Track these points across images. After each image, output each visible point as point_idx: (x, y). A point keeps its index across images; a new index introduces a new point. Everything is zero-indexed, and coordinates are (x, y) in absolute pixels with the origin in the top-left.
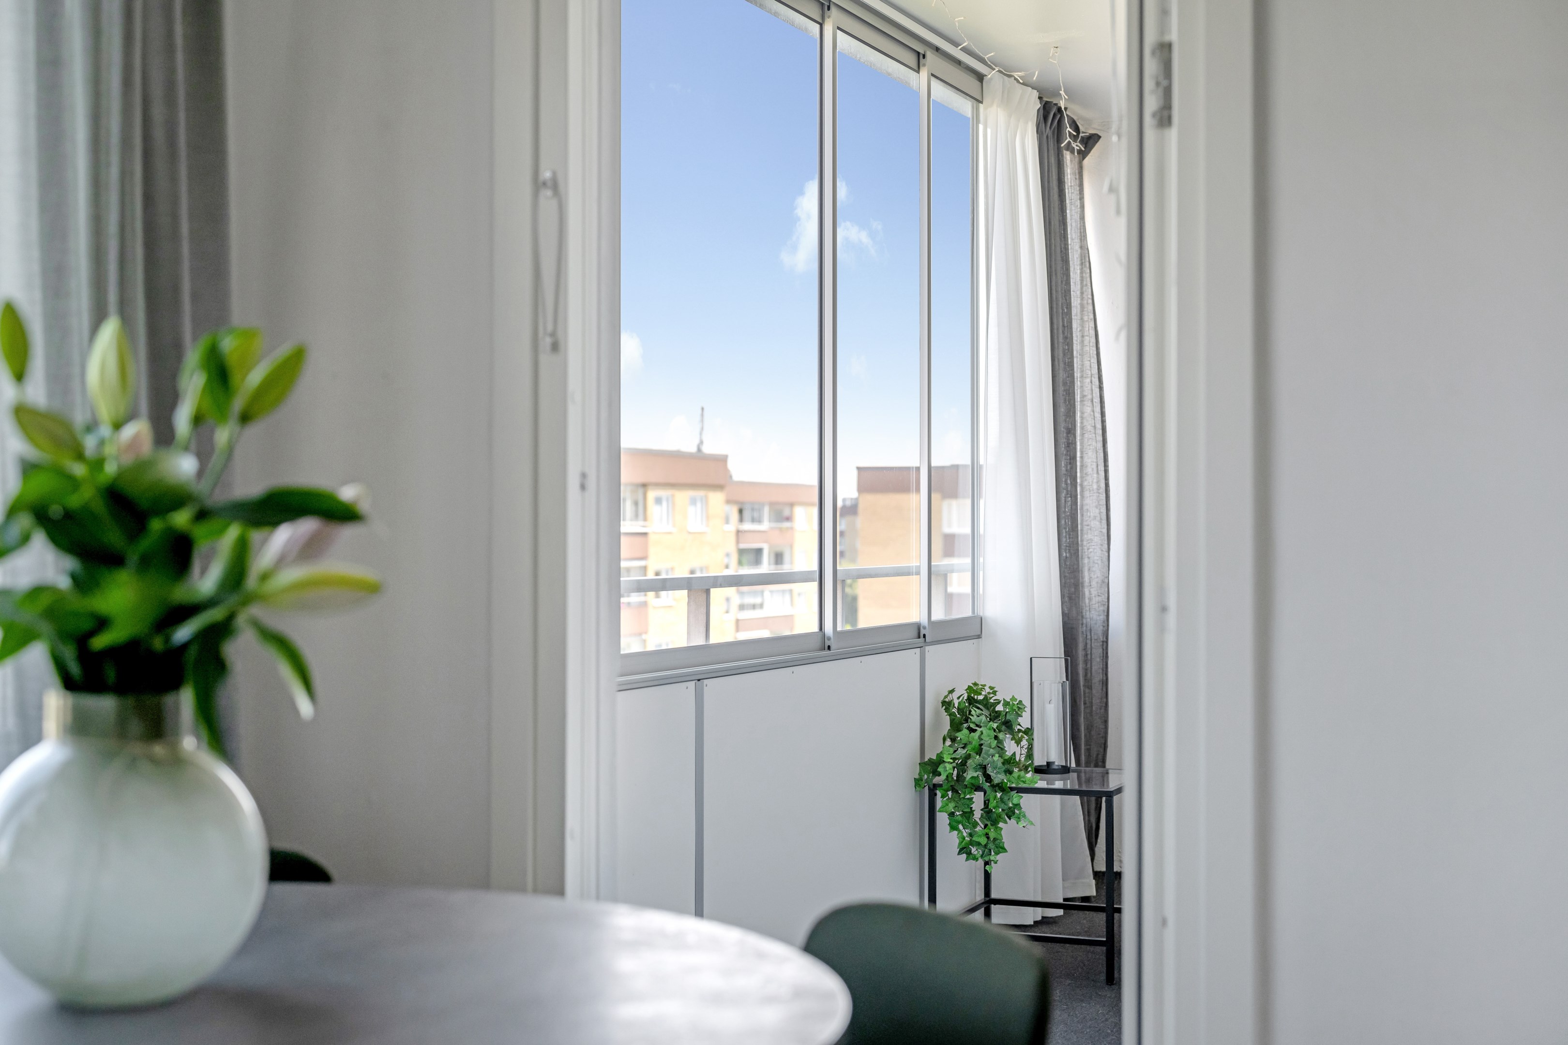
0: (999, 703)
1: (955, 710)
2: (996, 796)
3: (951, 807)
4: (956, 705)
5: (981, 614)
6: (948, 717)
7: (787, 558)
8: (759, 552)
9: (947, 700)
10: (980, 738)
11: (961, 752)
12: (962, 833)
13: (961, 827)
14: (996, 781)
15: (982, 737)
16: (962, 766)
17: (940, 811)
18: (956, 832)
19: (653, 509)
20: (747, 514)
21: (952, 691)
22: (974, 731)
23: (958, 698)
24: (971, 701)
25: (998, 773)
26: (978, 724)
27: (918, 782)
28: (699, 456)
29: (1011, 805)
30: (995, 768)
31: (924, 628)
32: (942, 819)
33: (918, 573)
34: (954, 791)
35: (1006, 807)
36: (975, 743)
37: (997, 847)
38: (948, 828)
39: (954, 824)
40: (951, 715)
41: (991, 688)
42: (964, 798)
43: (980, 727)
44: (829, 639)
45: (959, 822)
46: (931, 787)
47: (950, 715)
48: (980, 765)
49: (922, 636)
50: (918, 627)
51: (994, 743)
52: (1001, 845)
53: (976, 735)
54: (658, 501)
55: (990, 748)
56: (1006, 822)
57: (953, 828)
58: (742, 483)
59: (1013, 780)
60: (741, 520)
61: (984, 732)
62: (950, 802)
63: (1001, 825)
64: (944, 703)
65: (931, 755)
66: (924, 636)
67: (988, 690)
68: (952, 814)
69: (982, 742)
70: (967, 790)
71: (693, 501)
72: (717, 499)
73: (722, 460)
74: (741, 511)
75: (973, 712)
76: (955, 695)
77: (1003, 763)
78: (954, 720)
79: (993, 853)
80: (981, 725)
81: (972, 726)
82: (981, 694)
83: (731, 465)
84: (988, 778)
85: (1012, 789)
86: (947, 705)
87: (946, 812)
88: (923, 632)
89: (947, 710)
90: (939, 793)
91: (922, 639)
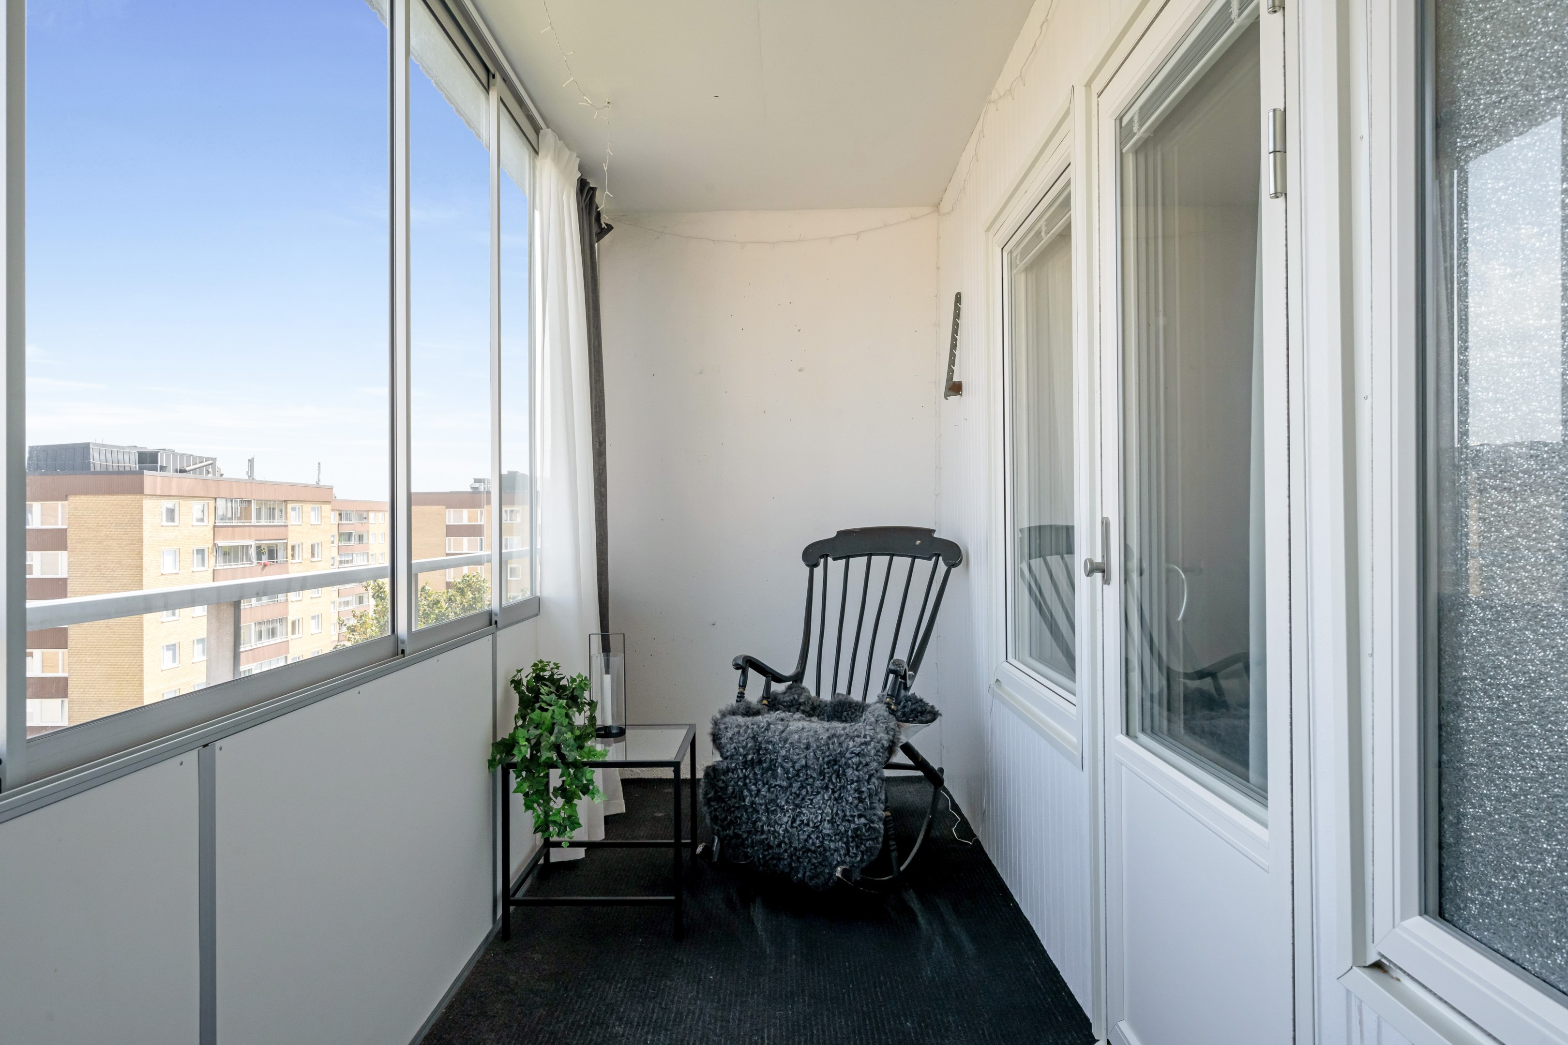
0: (563, 678)
1: (524, 688)
2: (570, 773)
3: (526, 787)
4: (525, 684)
5: (539, 594)
6: (517, 695)
7: (365, 538)
8: (350, 534)
9: (516, 679)
10: (552, 718)
11: (534, 732)
12: (537, 812)
13: (535, 805)
14: (570, 759)
15: (555, 716)
16: (536, 747)
17: (515, 792)
18: (531, 811)
19: (291, 514)
20: (344, 516)
21: (519, 671)
22: (547, 710)
23: (527, 677)
24: (538, 678)
25: (571, 750)
26: (548, 702)
27: (492, 763)
28: (317, 487)
29: (585, 782)
30: (568, 746)
31: (496, 615)
32: (517, 800)
33: (489, 561)
34: (528, 770)
35: (580, 783)
36: (548, 722)
37: (573, 824)
38: (524, 807)
39: (529, 803)
40: (521, 693)
41: (555, 664)
42: (538, 776)
43: (551, 705)
44: (403, 642)
45: (534, 802)
46: (505, 765)
47: (519, 693)
48: (554, 745)
49: (493, 622)
50: (490, 614)
51: (566, 721)
52: (576, 821)
53: (548, 715)
54: (294, 509)
55: (563, 726)
56: (580, 798)
57: (528, 807)
58: (341, 501)
59: (584, 755)
60: (341, 519)
61: (556, 711)
62: (525, 782)
63: (576, 801)
64: (513, 682)
65: (504, 734)
66: (496, 622)
67: (552, 665)
68: (526, 795)
69: (555, 721)
70: (541, 769)
71: (314, 509)
72: (326, 508)
73: (330, 488)
74: (340, 515)
75: (542, 691)
76: (523, 675)
77: (575, 740)
78: (523, 697)
79: (568, 829)
80: (552, 703)
81: (544, 705)
82: (546, 670)
83: (334, 491)
84: (562, 756)
85: (585, 764)
86: (517, 683)
87: (521, 792)
88: (494, 619)
89: (516, 688)
90: (512, 775)
91: (494, 626)
